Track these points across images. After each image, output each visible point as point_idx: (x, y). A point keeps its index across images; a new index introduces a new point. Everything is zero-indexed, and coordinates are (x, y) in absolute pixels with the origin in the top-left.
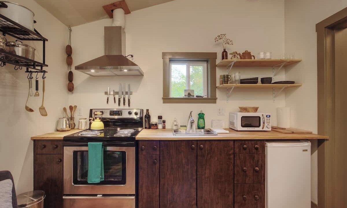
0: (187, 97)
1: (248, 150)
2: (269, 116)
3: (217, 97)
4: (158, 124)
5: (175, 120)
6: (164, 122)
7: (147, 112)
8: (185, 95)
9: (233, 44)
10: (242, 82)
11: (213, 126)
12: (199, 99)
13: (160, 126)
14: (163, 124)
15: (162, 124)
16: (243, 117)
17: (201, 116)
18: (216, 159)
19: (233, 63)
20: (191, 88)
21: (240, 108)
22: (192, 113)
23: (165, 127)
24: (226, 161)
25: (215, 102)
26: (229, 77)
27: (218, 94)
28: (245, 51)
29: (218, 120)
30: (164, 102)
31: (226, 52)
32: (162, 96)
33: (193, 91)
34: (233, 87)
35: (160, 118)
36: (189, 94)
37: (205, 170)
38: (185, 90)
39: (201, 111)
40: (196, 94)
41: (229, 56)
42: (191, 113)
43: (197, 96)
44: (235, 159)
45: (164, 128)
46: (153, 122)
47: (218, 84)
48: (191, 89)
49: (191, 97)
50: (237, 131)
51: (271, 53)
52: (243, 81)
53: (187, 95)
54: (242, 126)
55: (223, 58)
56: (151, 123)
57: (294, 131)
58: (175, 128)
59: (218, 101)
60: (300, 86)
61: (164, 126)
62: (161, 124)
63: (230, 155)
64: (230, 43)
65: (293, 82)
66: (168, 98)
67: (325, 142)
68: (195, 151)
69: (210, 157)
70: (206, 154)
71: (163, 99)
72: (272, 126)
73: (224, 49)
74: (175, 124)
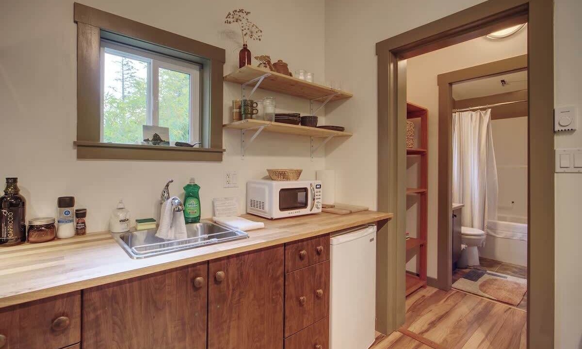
0: (151, 144)
1: (306, 261)
2: (319, 186)
3: (224, 148)
4: (56, 225)
5: (121, 206)
6: (81, 214)
7: (8, 187)
8: (145, 140)
9: (260, 40)
10: (279, 118)
11: (217, 213)
12: (183, 151)
13: (66, 230)
14: (75, 224)
15: (72, 221)
16: (282, 190)
17: (191, 192)
18: (252, 296)
19: (262, 78)
20: (162, 124)
21: (268, 170)
22: (171, 185)
23: (84, 228)
24: (271, 294)
25: (220, 160)
26: (255, 105)
27: (227, 141)
28: (279, 61)
29: (225, 198)
30: (80, 156)
31: (249, 51)
32: (73, 136)
33: (166, 130)
34: (262, 127)
35: (65, 202)
36: (157, 138)
37: (228, 333)
38: (146, 128)
39: (192, 179)
40: (174, 137)
41: (255, 63)
42: (167, 186)
43: (177, 144)
44: (286, 283)
45: (80, 231)
46: (37, 219)
47: (226, 121)
48: (159, 126)
49: (162, 145)
50: (272, 219)
51: (313, 75)
52: (281, 118)
53: (151, 139)
54: (282, 209)
55: (242, 64)
56: (27, 224)
57: (353, 210)
58: (119, 228)
59: (225, 156)
60: (350, 136)
61: (81, 226)
62: (71, 224)
63: (278, 278)
64: (255, 36)
65: (341, 129)
66: (95, 143)
67: (389, 222)
68: (203, 293)
69: (239, 295)
70: (231, 292)
71: (78, 146)
72: (322, 205)
73: (244, 45)
74: (122, 216)
